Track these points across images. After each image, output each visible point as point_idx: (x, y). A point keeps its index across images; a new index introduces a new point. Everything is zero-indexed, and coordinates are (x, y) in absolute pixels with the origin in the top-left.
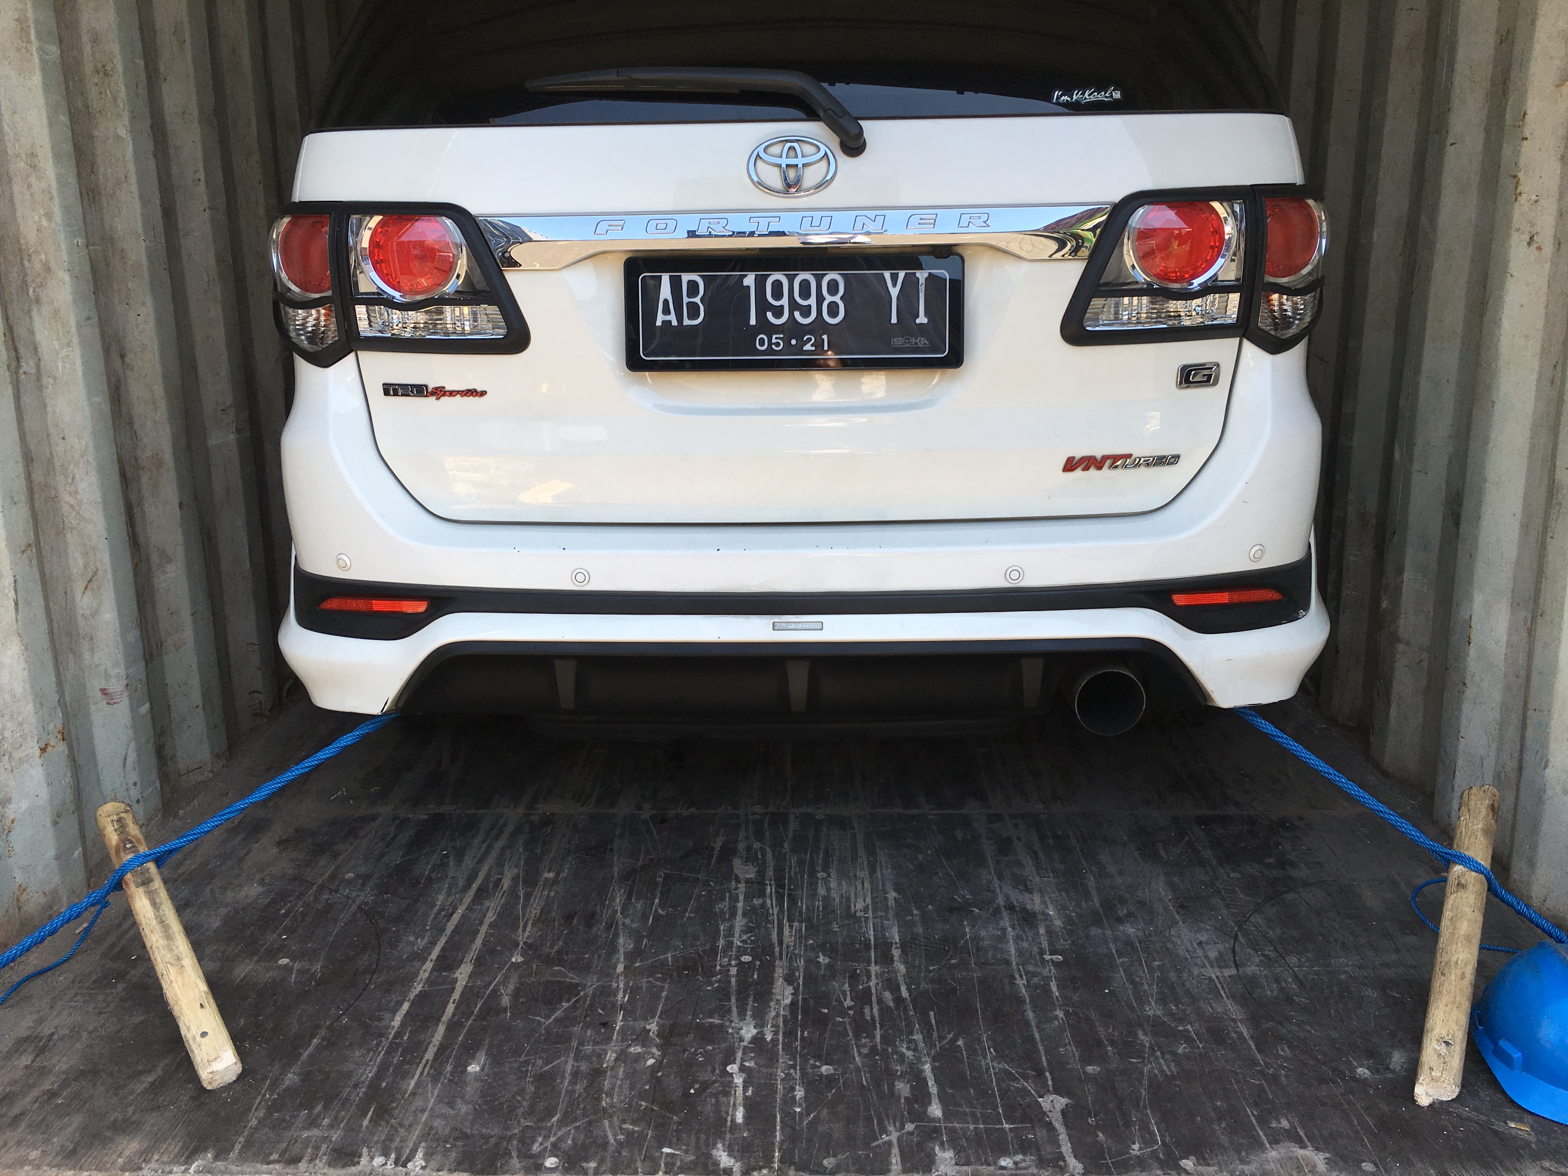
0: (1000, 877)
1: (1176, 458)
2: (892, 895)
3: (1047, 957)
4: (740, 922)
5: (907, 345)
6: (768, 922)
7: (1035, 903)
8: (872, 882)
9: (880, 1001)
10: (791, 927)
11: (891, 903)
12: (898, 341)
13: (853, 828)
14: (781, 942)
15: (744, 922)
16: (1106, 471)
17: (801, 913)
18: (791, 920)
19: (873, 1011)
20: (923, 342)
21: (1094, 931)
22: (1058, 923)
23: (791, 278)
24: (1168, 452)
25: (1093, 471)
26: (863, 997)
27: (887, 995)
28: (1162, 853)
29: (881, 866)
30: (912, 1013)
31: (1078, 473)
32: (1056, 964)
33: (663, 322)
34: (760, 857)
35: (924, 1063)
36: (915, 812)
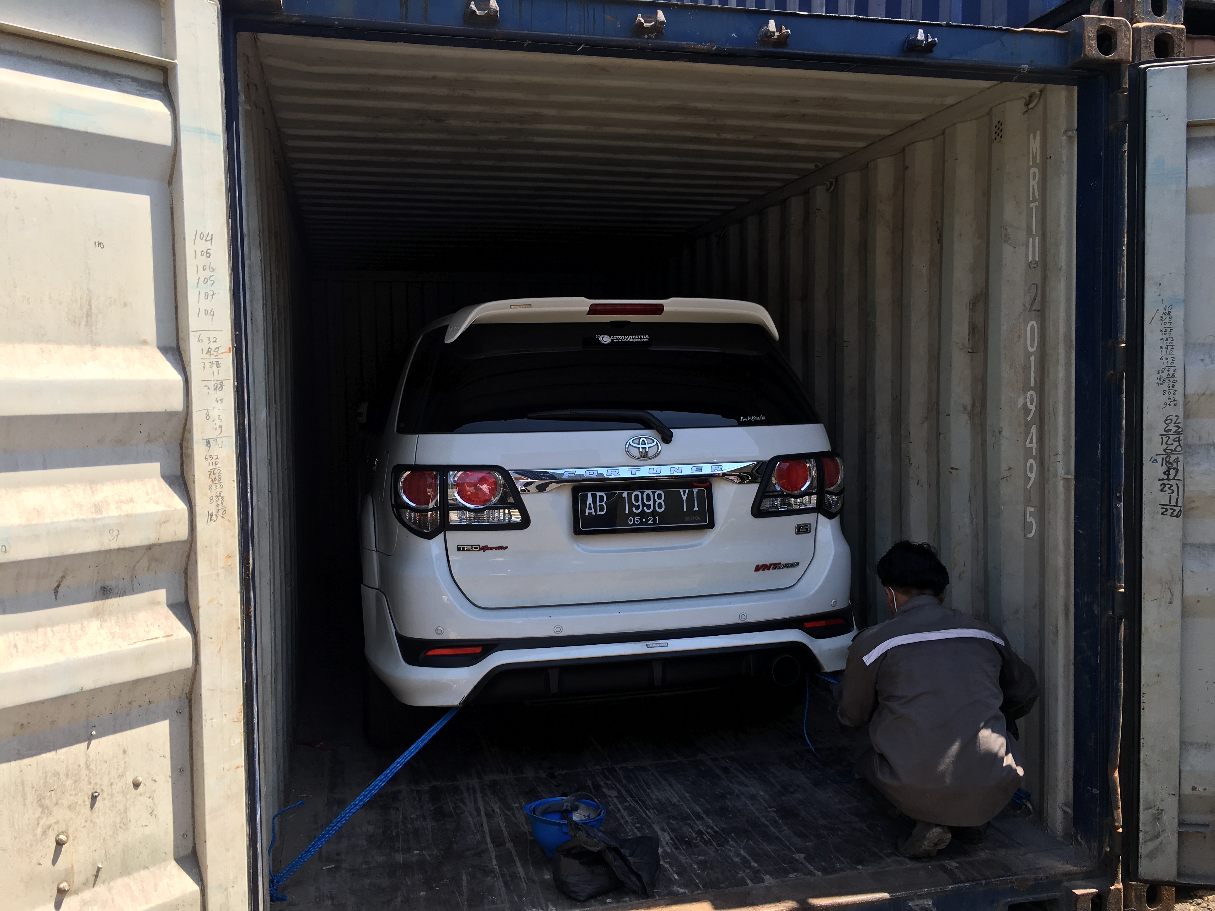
0: (731, 782)
1: (798, 564)
2: (687, 795)
3: (769, 809)
4: (625, 814)
5: (692, 520)
6: (637, 811)
7: (752, 790)
8: (674, 791)
9: (708, 833)
10: (650, 812)
11: (689, 798)
12: (687, 518)
13: (650, 771)
14: (649, 818)
15: (626, 812)
16: (771, 571)
17: (650, 806)
18: (648, 810)
19: (706, 837)
20: (698, 518)
21: (783, 798)
22: (767, 797)
23: (642, 493)
24: (795, 561)
25: (766, 571)
26: (700, 833)
27: (709, 830)
28: (797, 765)
29: (674, 784)
30: (724, 835)
31: (761, 571)
32: (775, 812)
33: (589, 513)
34: (614, 787)
35: (740, 851)
36: (674, 761)
